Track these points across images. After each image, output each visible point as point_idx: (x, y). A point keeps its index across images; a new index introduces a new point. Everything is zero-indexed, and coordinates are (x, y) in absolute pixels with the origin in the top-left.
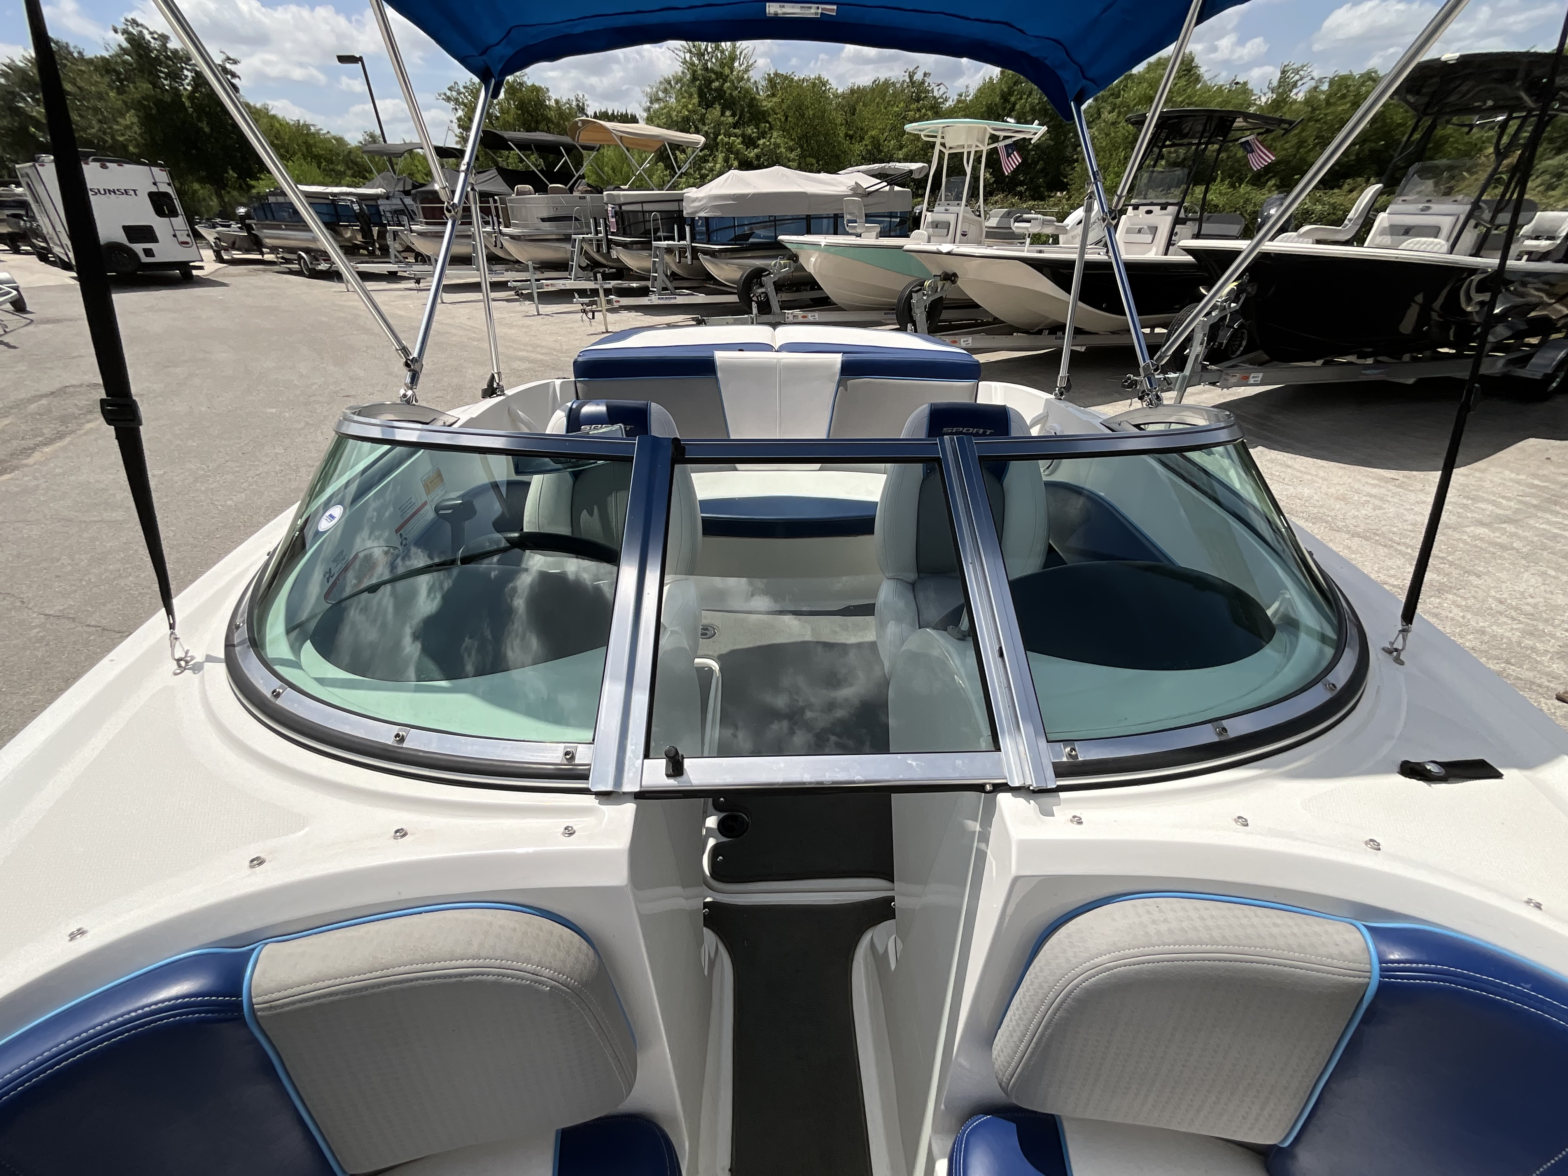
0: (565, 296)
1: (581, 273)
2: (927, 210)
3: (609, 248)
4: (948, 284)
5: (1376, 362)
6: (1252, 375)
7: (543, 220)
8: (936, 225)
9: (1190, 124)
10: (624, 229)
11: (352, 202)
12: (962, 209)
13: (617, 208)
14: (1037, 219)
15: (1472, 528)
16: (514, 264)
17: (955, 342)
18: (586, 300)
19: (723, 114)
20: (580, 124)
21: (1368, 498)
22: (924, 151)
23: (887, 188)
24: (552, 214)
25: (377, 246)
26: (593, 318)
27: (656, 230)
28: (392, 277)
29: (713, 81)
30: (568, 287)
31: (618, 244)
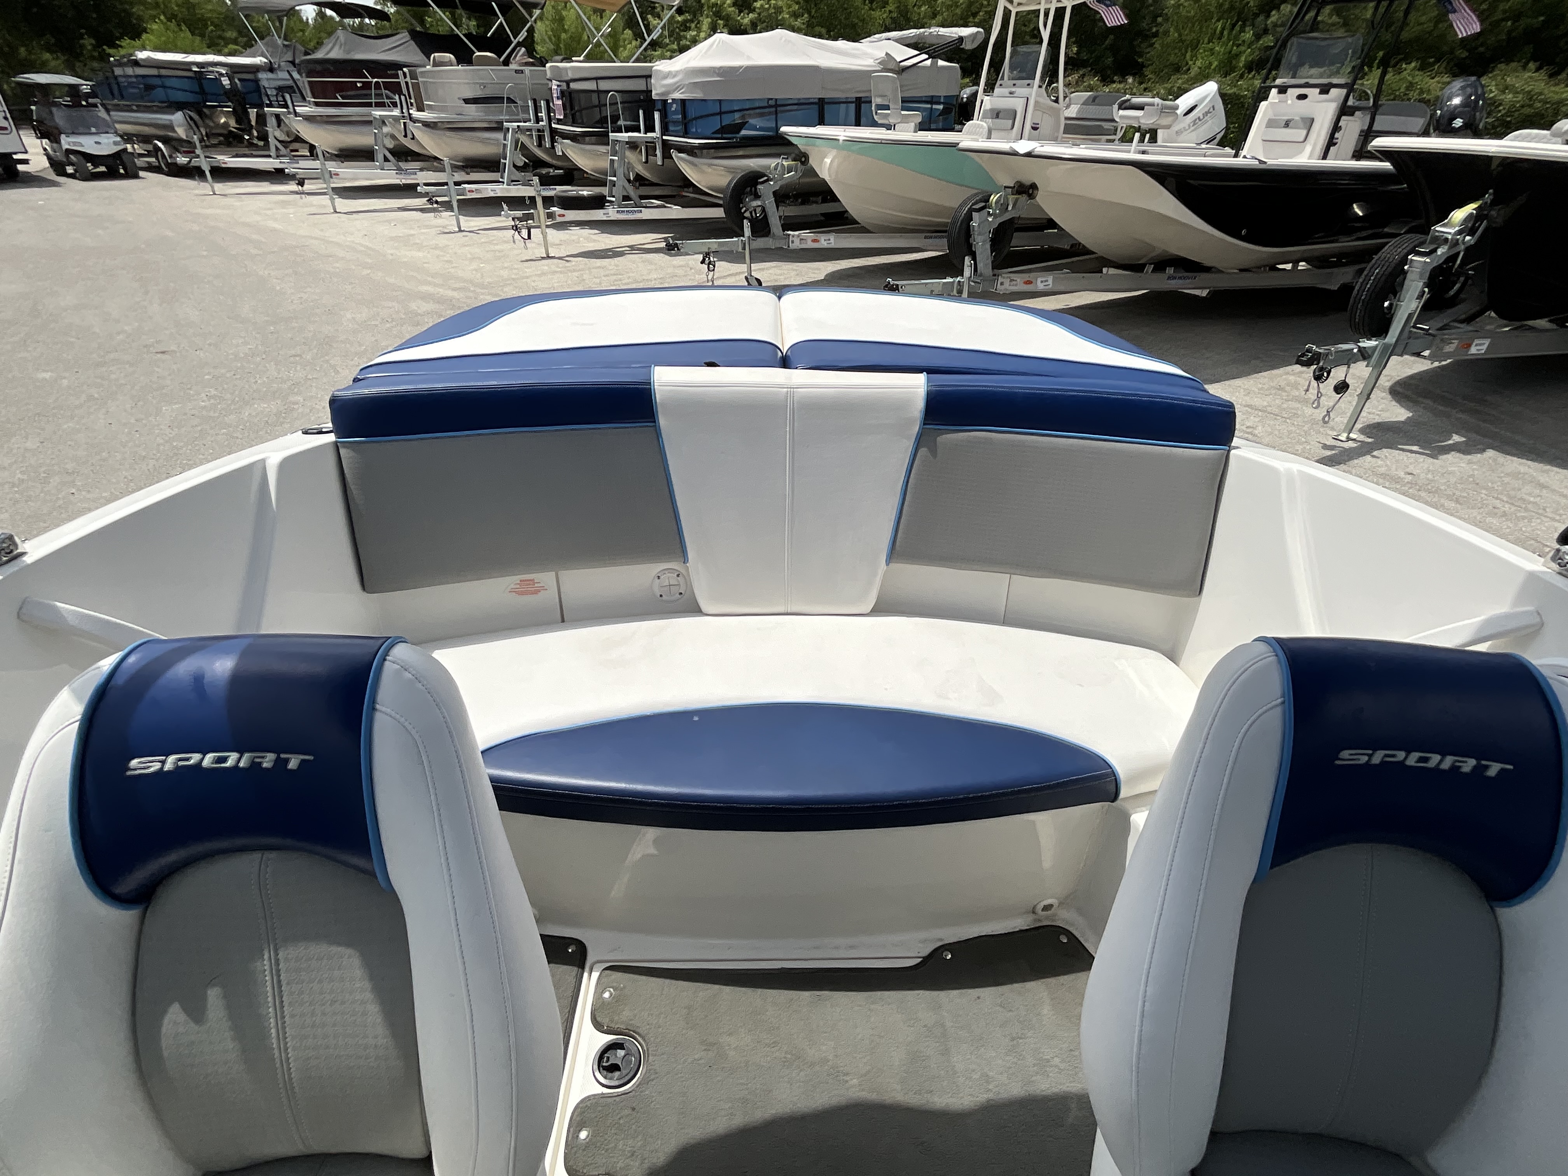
0: (491, 205)
1: (518, 175)
2: (985, 93)
3: (553, 141)
4: (1023, 198)
6: (1477, 341)
7: (467, 101)
8: (997, 114)
10: (573, 116)
11: (221, 75)
12: (1034, 91)
13: (564, 86)
16: (429, 161)
18: (519, 213)
23: (929, 62)
24: (478, 93)
25: (255, 134)
26: (529, 237)
27: (615, 117)
28: (278, 176)
30: (499, 195)
31: (565, 136)
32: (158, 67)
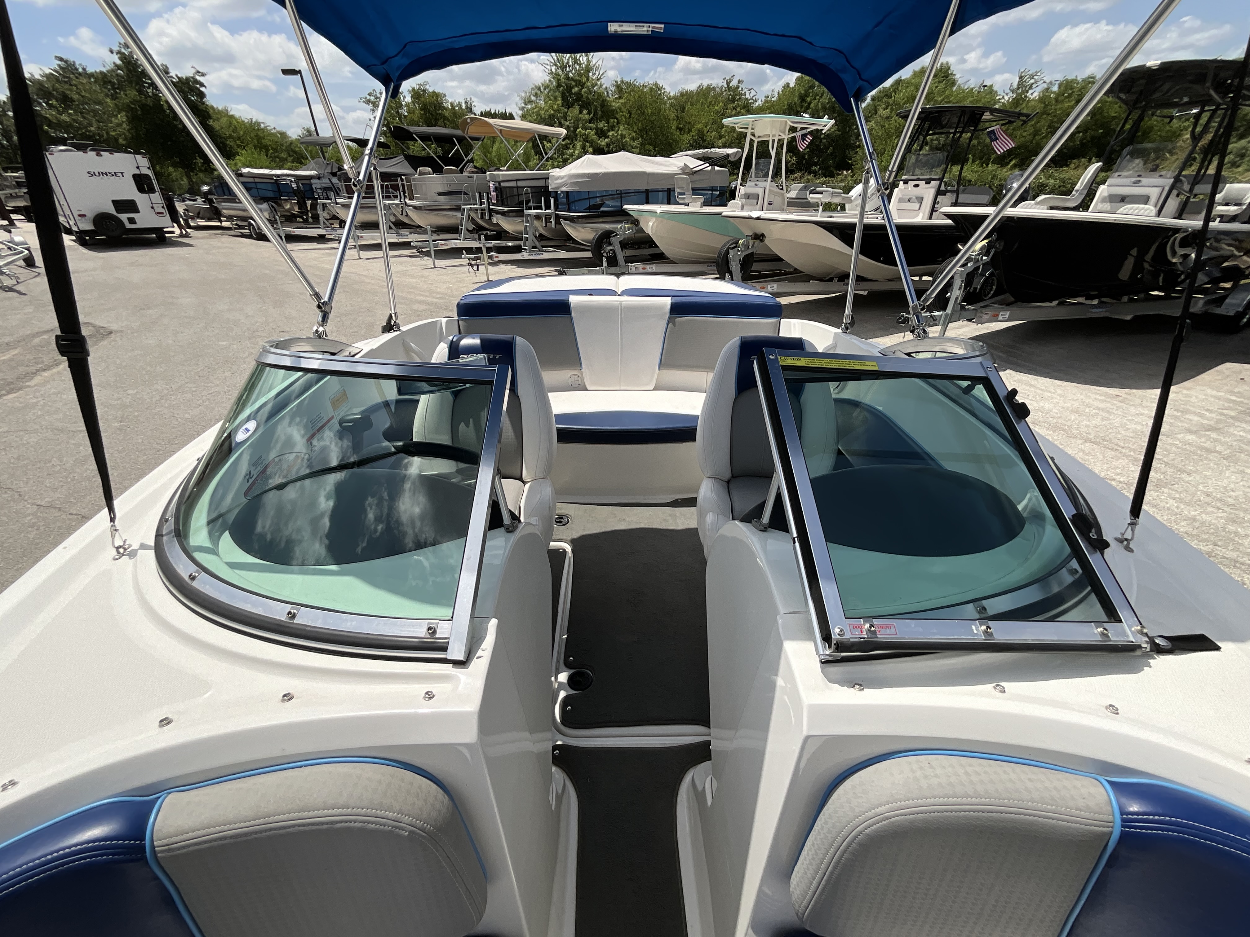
0: (456, 253)
1: (469, 235)
2: (741, 185)
3: (490, 216)
4: (757, 242)
5: (1101, 302)
6: (1001, 313)
7: (439, 194)
8: (748, 196)
9: (947, 117)
10: (503, 201)
11: (291, 181)
12: (768, 184)
13: (497, 185)
14: (827, 191)
15: (1182, 435)
16: (416, 228)
17: (763, 288)
18: (472, 256)
19: (581, 113)
20: (469, 120)
21: (1097, 411)
22: (738, 139)
23: (709, 168)
24: (446, 189)
25: (310, 215)
26: (478, 270)
27: (528, 202)
28: (321, 239)
29: (573, 87)
30: (458, 247)
31: (498, 212)
32: (254, 177)
